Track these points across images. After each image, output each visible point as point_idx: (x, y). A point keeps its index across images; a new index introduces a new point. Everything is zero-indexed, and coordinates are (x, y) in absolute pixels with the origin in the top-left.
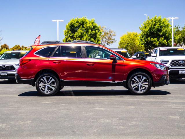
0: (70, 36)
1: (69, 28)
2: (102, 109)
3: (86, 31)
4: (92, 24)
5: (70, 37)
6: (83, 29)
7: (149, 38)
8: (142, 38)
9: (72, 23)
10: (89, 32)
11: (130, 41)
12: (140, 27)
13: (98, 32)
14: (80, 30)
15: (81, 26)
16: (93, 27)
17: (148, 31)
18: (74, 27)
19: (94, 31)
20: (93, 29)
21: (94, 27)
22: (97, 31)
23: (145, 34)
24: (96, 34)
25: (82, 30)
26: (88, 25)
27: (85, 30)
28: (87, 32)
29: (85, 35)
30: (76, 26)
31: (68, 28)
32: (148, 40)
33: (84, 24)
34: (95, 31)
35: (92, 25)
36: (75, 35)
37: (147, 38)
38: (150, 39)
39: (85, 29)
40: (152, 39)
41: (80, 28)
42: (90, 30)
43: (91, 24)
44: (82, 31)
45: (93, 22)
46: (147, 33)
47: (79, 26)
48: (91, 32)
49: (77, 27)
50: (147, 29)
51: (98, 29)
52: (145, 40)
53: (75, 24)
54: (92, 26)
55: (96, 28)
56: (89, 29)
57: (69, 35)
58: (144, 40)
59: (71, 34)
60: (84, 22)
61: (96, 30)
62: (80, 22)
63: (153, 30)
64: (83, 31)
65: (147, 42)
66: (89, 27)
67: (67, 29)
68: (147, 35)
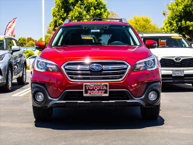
0: (63, 16)
1: (60, 4)
3: (86, 9)
5: (62, 18)
6: (82, 6)
7: (183, 22)
8: (172, 21)
10: (91, 11)
11: (140, 28)
12: (168, 5)
13: (105, 11)
14: (77, 8)
15: (79, 1)
17: (182, 11)
18: (69, 3)
19: (98, 11)
20: (97, 7)
21: (98, 4)
22: (103, 10)
23: (176, 15)
24: (101, 14)
25: (80, 8)
28: (88, 11)
29: (85, 15)
31: (59, 4)
32: (181, 24)
34: (100, 10)
35: (96, 1)
36: (69, 15)
37: (180, 21)
38: (185, 23)
39: (84, 6)
40: (187, 23)
41: (77, 5)
44: (79, 10)
46: (180, 14)
47: (76, 2)
48: (94, 11)
49: (72, 3)
50: (181, 8)
52: (177, 25)
54: (96, 3)
55: (101, 6)
56: (92, 7)
57: (61, 16)
58: (175, 25)
59: (63, 15)
61: (102, 8)
63: (189, 10)
64: (82, 10)
65: (181, 26)
66: (92, 4)
68: (180, 16)
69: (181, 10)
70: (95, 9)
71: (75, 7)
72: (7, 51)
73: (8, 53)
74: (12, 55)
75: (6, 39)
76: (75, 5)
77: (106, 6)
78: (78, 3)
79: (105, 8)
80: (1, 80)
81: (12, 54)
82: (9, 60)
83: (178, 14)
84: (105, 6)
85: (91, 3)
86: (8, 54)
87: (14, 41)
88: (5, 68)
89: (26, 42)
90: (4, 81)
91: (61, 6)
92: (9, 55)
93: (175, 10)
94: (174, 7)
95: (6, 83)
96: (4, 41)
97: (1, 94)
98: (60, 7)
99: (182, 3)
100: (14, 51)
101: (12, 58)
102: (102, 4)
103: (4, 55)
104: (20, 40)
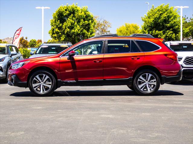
0: (58, 26)
1: (56, 16)
2: (111, 116)
3: (77, 20)
4: (85, 12)
5: (58, 27)
6: (74, 18)
7: (154, 31)
8: (145, 31)
9: (61, 11)
10: (81, 22)
12: (142, 18)
13: (92, 22)
14: (70, 20)
15: (72, 14)
16: (86, 16)
17: (153, 22)
18: (63, 15)
19: (86, 22)
20: (86, 19)
22: (90, 21)
23: (148, 26)
24: (89, 24)
25: (73, 19)
26: (80, 14)
28: (79, 22)
29: (76, 25)
30: (65, 14)
33: (76, 12)
34: (88, 21)
35: (85, 14)
36: (63, 25)
37: (151, 30)
39: (76, 18)
40: (156, 31)
41: (70, 17)
42: (82, 20)
43: (83, 13)
45: (86, 10)
46: (151, 24)
47: (69, 15)
48: (84, 22)
49: (66, 15)
50: (151, 20)
53: (64, 12)
54: (85, 15)
55: (89, 18)
57: (57, 26)
59: (59, 25)
60: (74, 11)
61: (90, 20)
62: (70, 10)
63: (158, 21)
64: (74, 21)
67: (55, 17)
68: (151, 26)
69: (151, 22)
70: (84, 20)
71: (68, 19)
72: (7, 55)
73: (8, 56)
74: (11, 58)
75: (7, 46)
76: (68, 18)
77: (94, 18)
78: (71, 16)
79: (92, 19)
80: (2, 75)
81: (11, 57)
82: (9, 61)
83: (149, 24)
84: (92, 18)
85: (81, 16)
86: (8, 57)
88: (5, 66)
89: (37, 43)
90: (4, 75)
91: (57, 18)
92: (9, 58)
93: (147, 22)
94: (146, 20)
95: (5, 77)
96: (6, 48)
97: (1, 84)
98: (56, 19)
99: (153, 16)
100: (12, 55)
101: (11, 60)
102: (90, 16)
103: (4, 58)
104: (31, 41)
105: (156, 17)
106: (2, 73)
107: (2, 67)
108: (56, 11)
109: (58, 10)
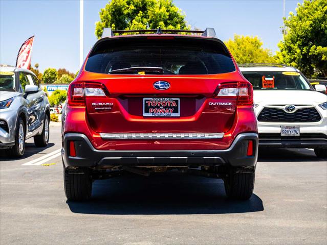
1: (110, 16)
3: (151, 25)
4: (168, 7)
6: (145, 20)
8: (292, 46)
9: (119, 4)
12: (285, 19)
13: (182, 28)
14: (137, 23)
15: (141, 12)
16: (169, 16)
17: (310, 29)
18: (122, 14)
19: (171, 27)
20: (169, 22)
21: (172, 17)
22: (179, 26)
25: (142, 22)
26: (157, 11)
27: (150, 22)
30: (126, 12)
31: (107, 15)
33: (148, 8)
34: (175, 26)
35: (168, 11)
37: (305, 44)
39: (149, 20)
40: (318, 48)
41: (137, 18)
42: (162, 23)
43: (164, 9)
44: (141, 25)
45: (169, 3)
46: (305, 33)
47: (136, 12)
49: (128, 14)
50: (307, 24)
51: (181, 22)
53: (124, 6)
54: (168, 14)
55: (175, 19)
56: (160, 20)
60: (146, 4)
61: (177, 23)
62: (137, 3)
63: (320, 27)
64: (145, 26)
66: (160, 17)
67: (106, 18)
68: (306, 37)
70: (166, 24)
71: (134, 21)
72: (17, 93)
73: (20, 95)
74: (25, 100)
75: (16, 73)
76: (134, 19)
77: (185, 20)
78: (139, 14)
79: (182, 23)
80: (7, 139)
81: (25, 97)
82: (21, 107)
84: (183, 19)
85: (160, 15)
86: (18, 98)
87: (29, 77)
88: (13, 119)
89: (57, 76)
90: (12, 140)
91: (110, 20)
92: (21, 99)
93: (297, 28)
95: (14, 144)
96: (14, 76)
98: (108, 21)
100: (28, 93)
101: (25, 103)
102: (178, 16)
103: (11, 99)
104: (46, 72)
105: (316, 17)
106: (5, 135)
107: (8, 120)
108: (108, 4)
109: (111, 4)
